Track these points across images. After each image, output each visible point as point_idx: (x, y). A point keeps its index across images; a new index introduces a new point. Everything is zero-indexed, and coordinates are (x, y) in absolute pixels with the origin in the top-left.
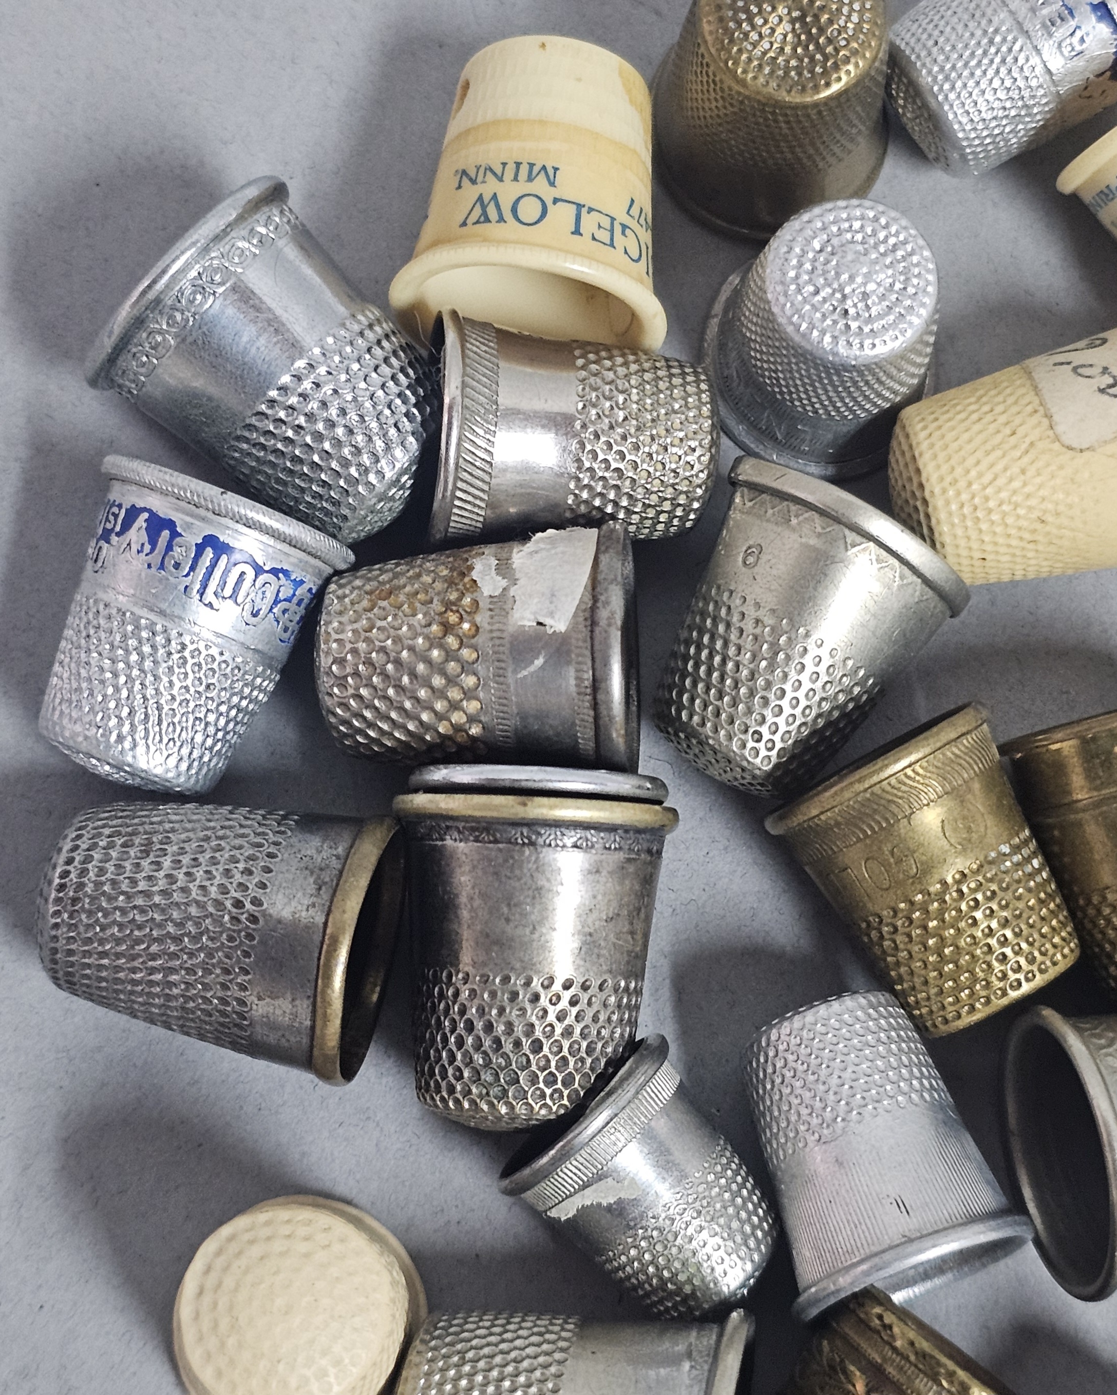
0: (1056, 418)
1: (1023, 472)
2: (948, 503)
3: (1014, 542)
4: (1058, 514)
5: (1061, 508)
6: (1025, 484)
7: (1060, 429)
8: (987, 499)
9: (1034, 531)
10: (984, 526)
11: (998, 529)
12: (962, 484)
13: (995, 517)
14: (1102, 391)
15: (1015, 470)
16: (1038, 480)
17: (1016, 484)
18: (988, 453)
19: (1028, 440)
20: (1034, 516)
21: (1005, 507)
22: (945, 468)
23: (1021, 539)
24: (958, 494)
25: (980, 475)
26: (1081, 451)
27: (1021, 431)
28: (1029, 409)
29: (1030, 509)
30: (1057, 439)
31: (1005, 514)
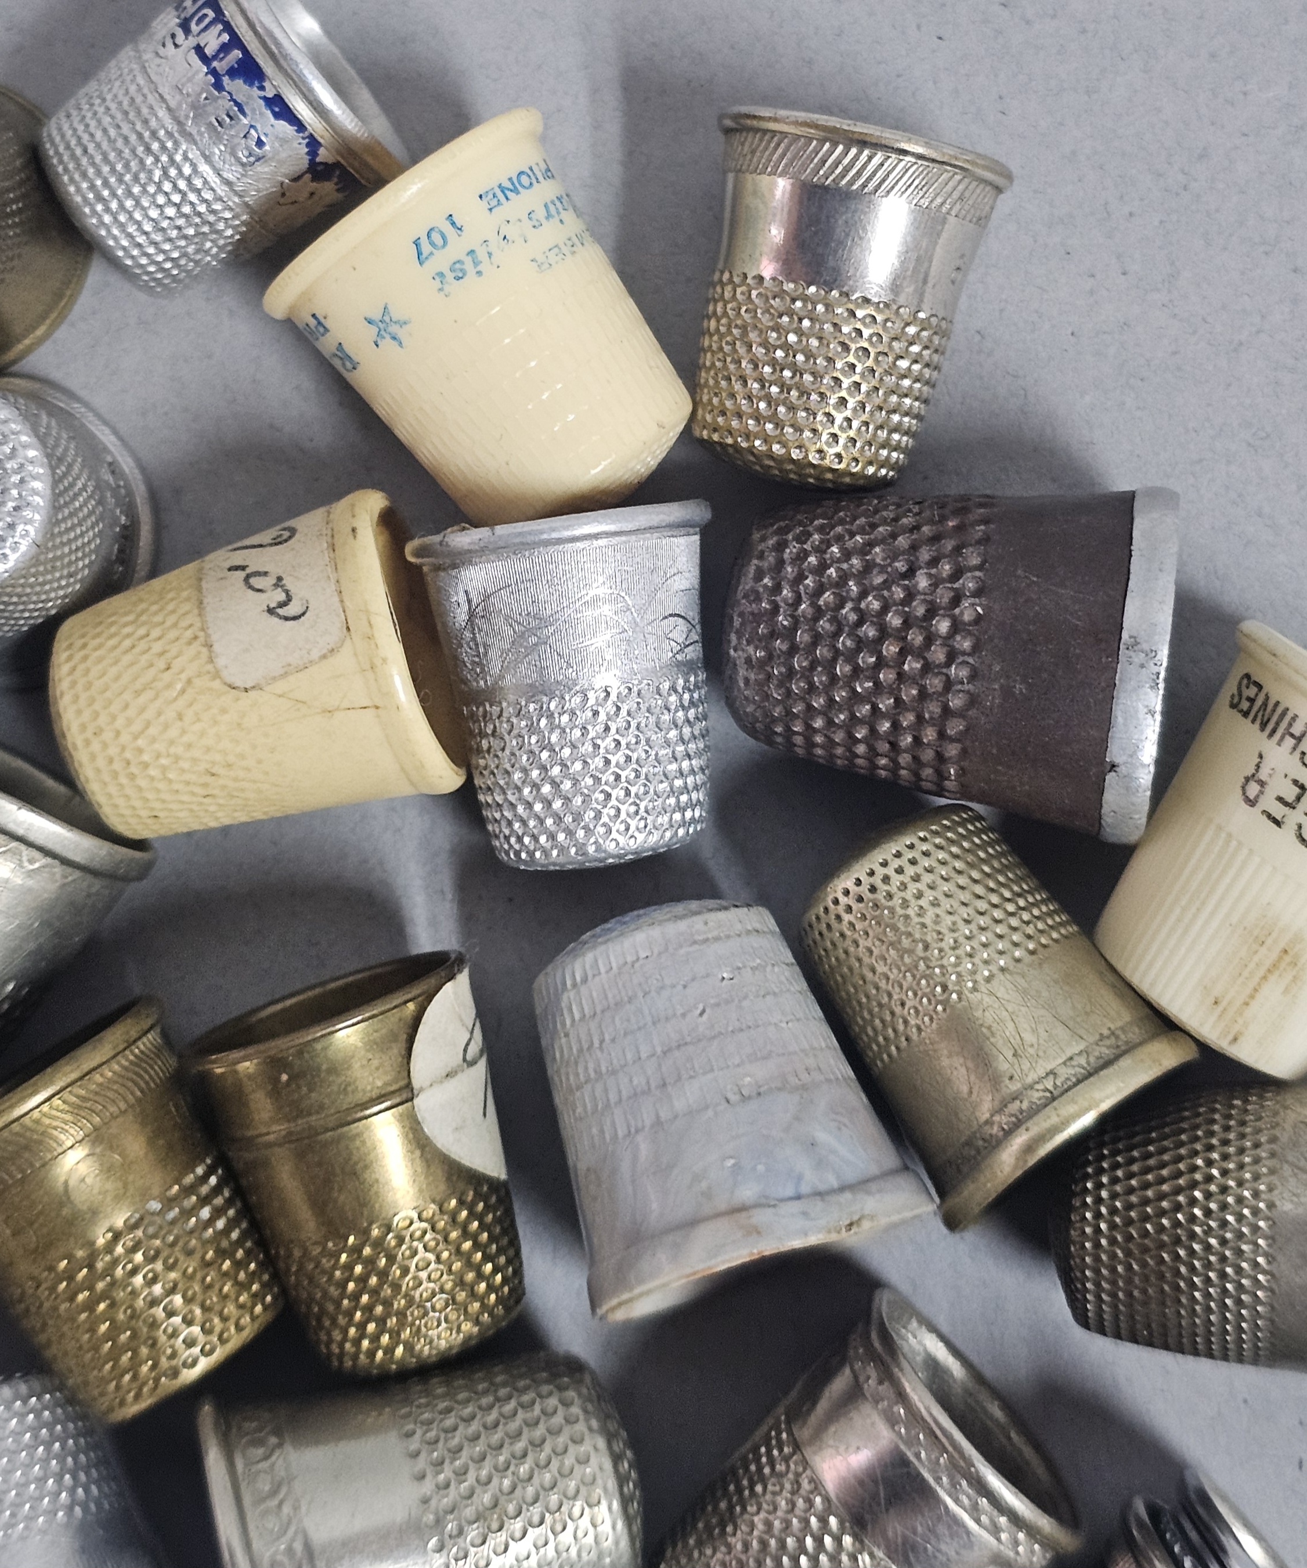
0: (216, 647)
1: (180, 717)
2: (93, 757)
3: (186, 798)
4: (229, 766)
5: (231, 759)
6: (184, 732)
7: (221, 662)
8: (140, 751)
9: (205, 785)
10: (142, 783)
11: (161, 786)
12: (108, 736)
13: (152, 772)
14: (271, 611)
15: (170, 714)
16: (197, 727)
17: (173, 733)
18: (138, 693)
19: (184, 676)
20: (202, 767)
21: (163, 761)
22: (86, 716)
23: (193, 794)
24: (105, 746)
25: (130, 722)
26: (246, 690)
27: (177, 665)
28: (189, 634)
29: (195, 760)
30: (217, 675)
31: (164, 769)
